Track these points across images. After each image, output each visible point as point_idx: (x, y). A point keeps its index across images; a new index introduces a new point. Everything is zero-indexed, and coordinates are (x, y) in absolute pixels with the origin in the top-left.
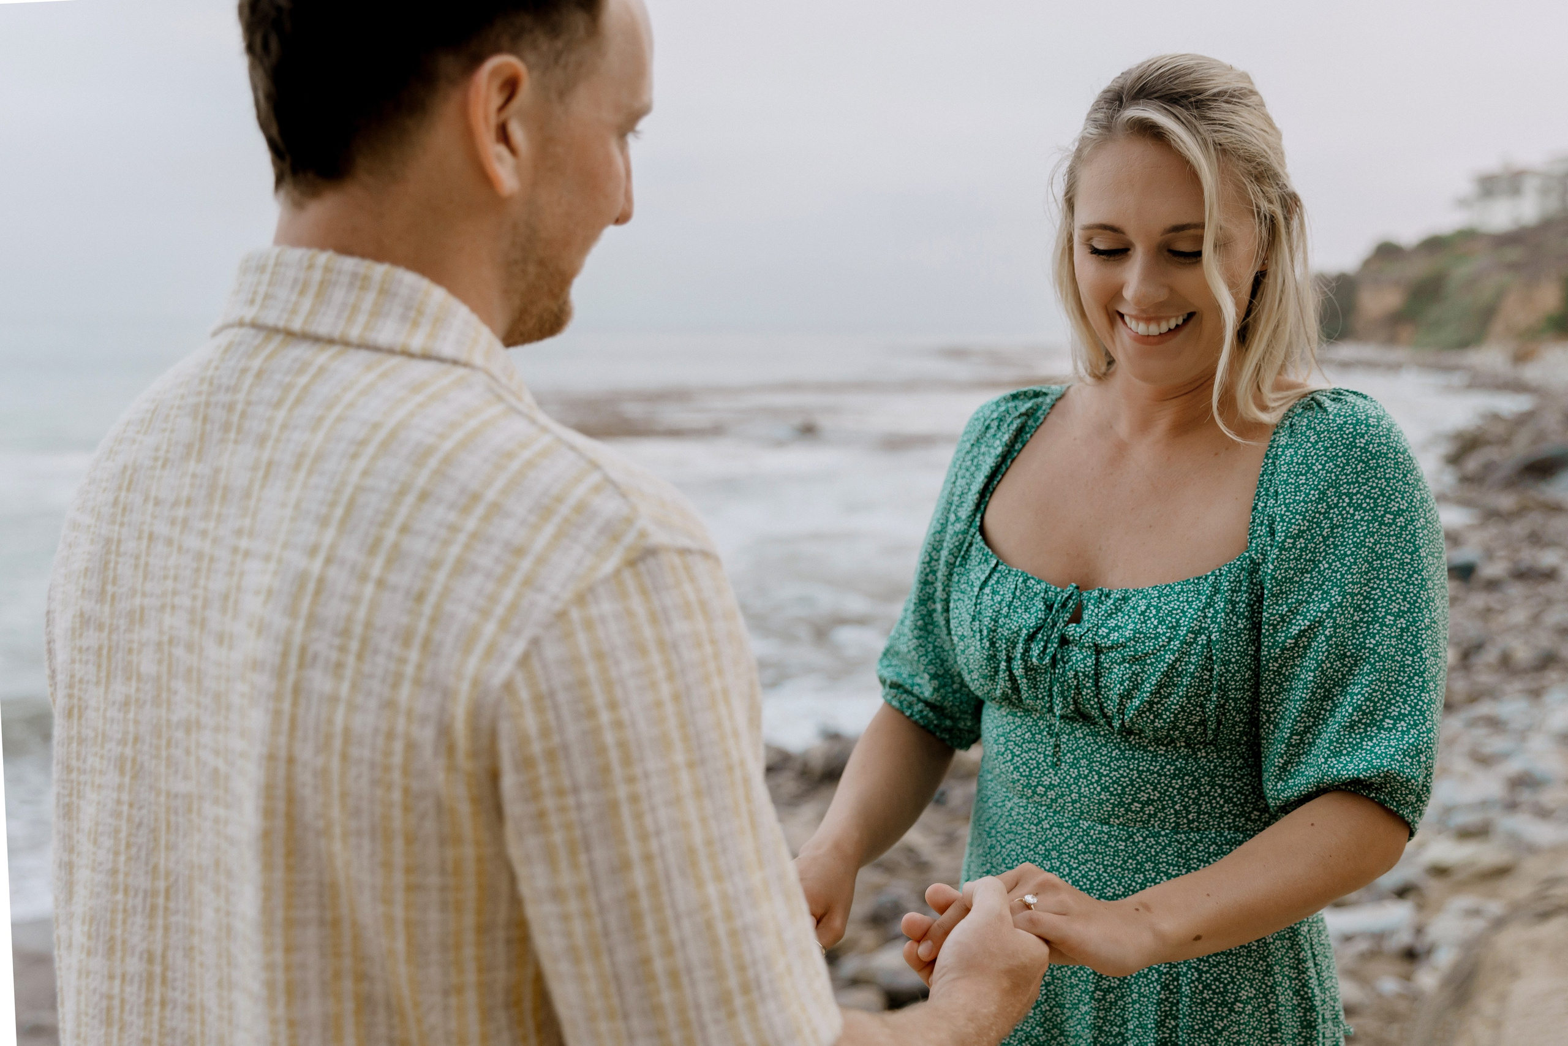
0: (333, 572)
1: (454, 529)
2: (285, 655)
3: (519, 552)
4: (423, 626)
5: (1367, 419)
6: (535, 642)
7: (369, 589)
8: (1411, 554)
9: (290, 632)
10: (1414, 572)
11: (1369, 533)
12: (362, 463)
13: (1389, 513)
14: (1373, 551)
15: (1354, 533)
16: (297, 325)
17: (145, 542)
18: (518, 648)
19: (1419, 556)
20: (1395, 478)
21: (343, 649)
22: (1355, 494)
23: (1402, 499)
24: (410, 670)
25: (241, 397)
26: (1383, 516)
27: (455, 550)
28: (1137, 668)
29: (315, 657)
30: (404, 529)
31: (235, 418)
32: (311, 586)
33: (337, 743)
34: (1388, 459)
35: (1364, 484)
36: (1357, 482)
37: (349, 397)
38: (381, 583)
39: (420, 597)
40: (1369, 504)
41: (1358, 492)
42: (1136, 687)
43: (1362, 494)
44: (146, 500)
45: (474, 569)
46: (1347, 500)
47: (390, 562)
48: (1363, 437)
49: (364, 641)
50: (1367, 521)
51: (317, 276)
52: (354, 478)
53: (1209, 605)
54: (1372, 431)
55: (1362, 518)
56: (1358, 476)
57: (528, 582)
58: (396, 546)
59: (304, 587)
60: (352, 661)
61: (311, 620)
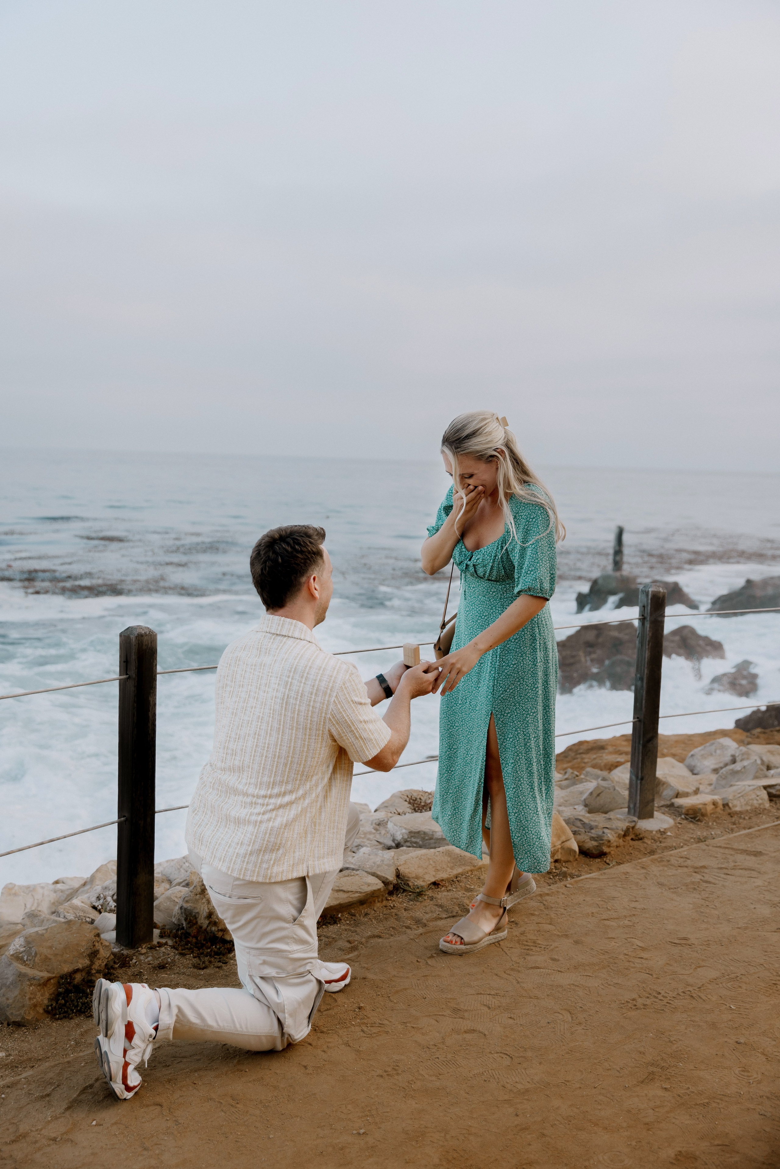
0: (293, 681)
1: (317, 673)
2: (284, 696)
3: (331, 676)
4: (315, 691)
6: (337, 693)
7: (302, 684)
9: (285, 692)
12: (297, 661)
16: (278, 633)
17: (244, 672)
18: (335, 694)
21: (297, 695)
24: (312, 699)
25: (269, 647)
27: (319, 677)
28: (484, 568)
29: (291, 696)
30: (308, 673)
31: (268, 651)
32: (289, 684)
33: (296, 712)
37: (291, 649)
38: (304, 683)
39: (313, 686)
42: (486, 572)
44: (244, 664)
45: (323, 680)
47: (306, 679)
49: (302, 694)
51: (281, 622)
52: (296, 663)
53: (497, 549)
57: (334, 682)
58: (307, 677)
59: (287, 683)
60: (299, 697)
61: (289, 690)
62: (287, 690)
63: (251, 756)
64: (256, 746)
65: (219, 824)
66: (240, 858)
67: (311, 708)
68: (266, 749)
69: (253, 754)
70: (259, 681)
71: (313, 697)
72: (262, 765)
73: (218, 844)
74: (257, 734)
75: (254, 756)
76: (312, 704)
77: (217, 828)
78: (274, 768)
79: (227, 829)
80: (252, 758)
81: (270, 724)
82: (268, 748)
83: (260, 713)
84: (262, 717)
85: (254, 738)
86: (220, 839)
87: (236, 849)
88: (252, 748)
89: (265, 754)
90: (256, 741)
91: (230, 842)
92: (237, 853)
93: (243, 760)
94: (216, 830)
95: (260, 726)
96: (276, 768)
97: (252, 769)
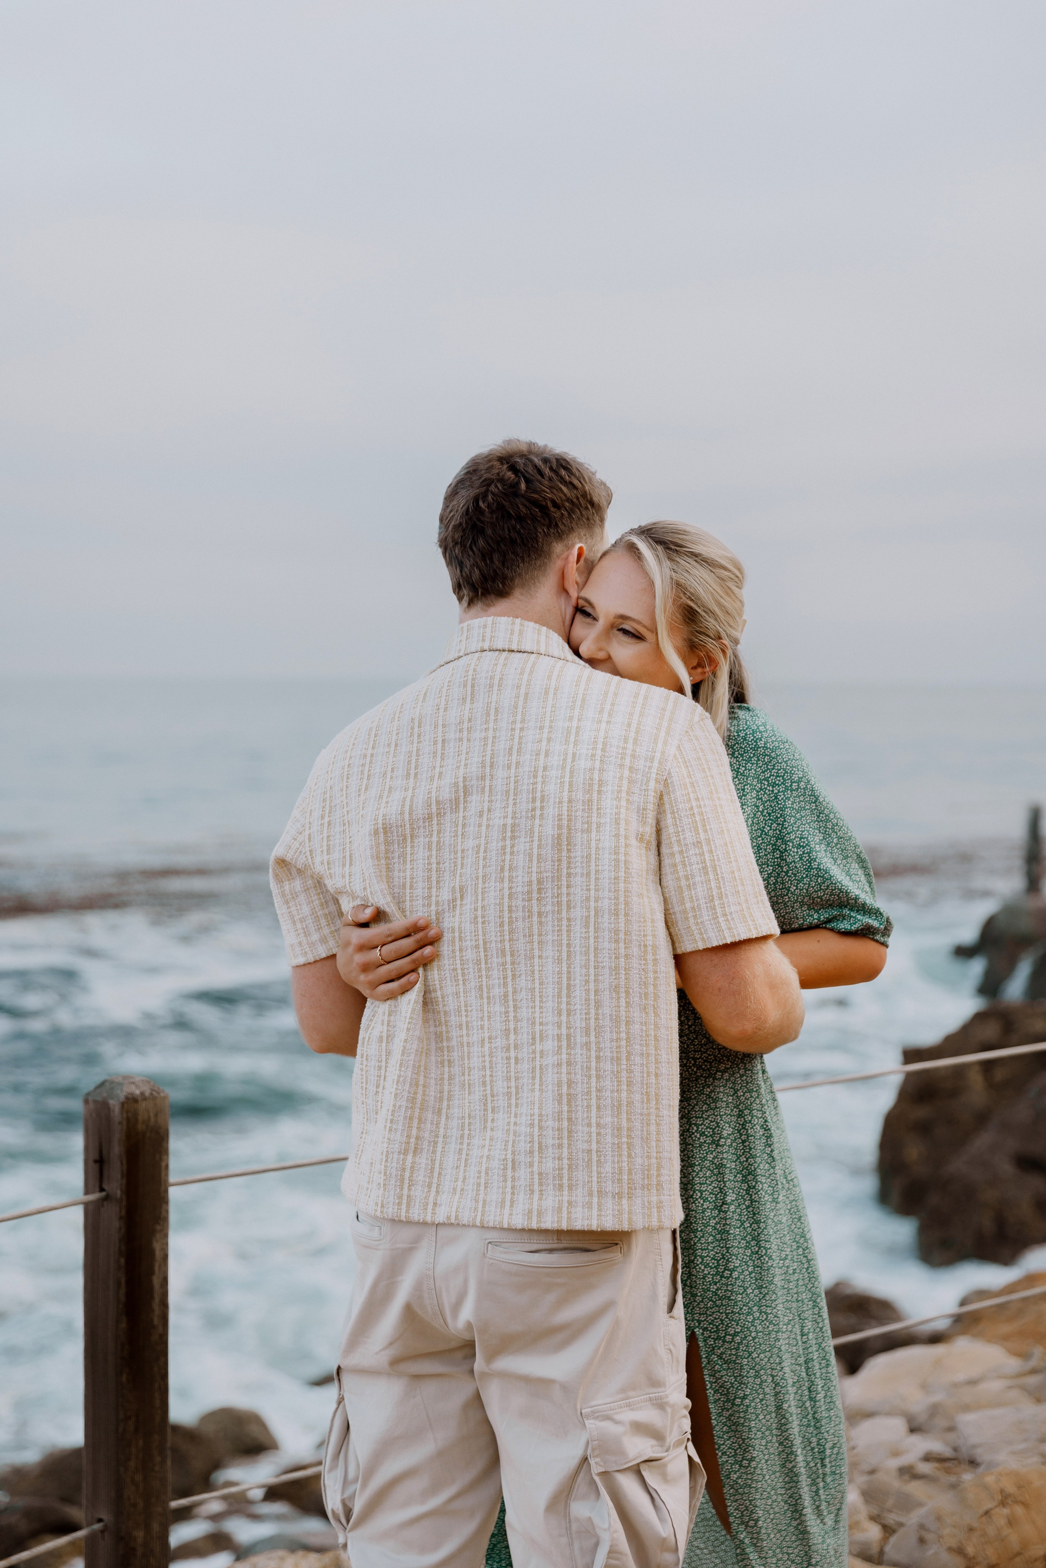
5: (758, 728)
8: (815, 802)
10: (820, 813)
11: (786, 798)
13: (794, 782)
14: (793, 809)
15: (777, 802)
19: (820, 802)
20: (789, 759)
22: (770, 777)
23: (798, 770)
26: (791, 786)
34: (781, 749)
35: (773, 769)
36: (768, 769)
40: (779, 781)
41: (771, 775)
43: (773, 775)
46: (766, 783)
48: (761, 740)
50: (782, 791)
54: (765, 735)
55: (779, 791)
56: (767, 765)
59: (569, 733)
60: (599, 752)
61: (576, 743)
62: (571, 746)
63: (502, 925)
64: (510, 896)
65: (466, 1132)
66: (550, 1181)
67: (626, 773)
68: (535, 895)
69: (506, 920)
70: (489, 747)
71: (630, 746)
72: (536, 937)
73: (483, 1174)
74: (507, 867)
75: (510, 923)
76: (627, 762)
77: (466, 1141)
78: (564, 937)
79: (489, 1133)
80: (506, 927)
81: (536, 834)
82: (539, 891)
83: (506, 817)
84: (513, 825)
85: (502, 880)
86: (485, 1159)
87: (531, 1165)
88: (501, 904)
89: (535, 909)
90: (506, 885)
91: (509, 1157)
92: (540, 1174)
93: (485, 943)
94: (465, 1146)
95: (512, 846)
96: (568, 936)
97: (512, 955)
